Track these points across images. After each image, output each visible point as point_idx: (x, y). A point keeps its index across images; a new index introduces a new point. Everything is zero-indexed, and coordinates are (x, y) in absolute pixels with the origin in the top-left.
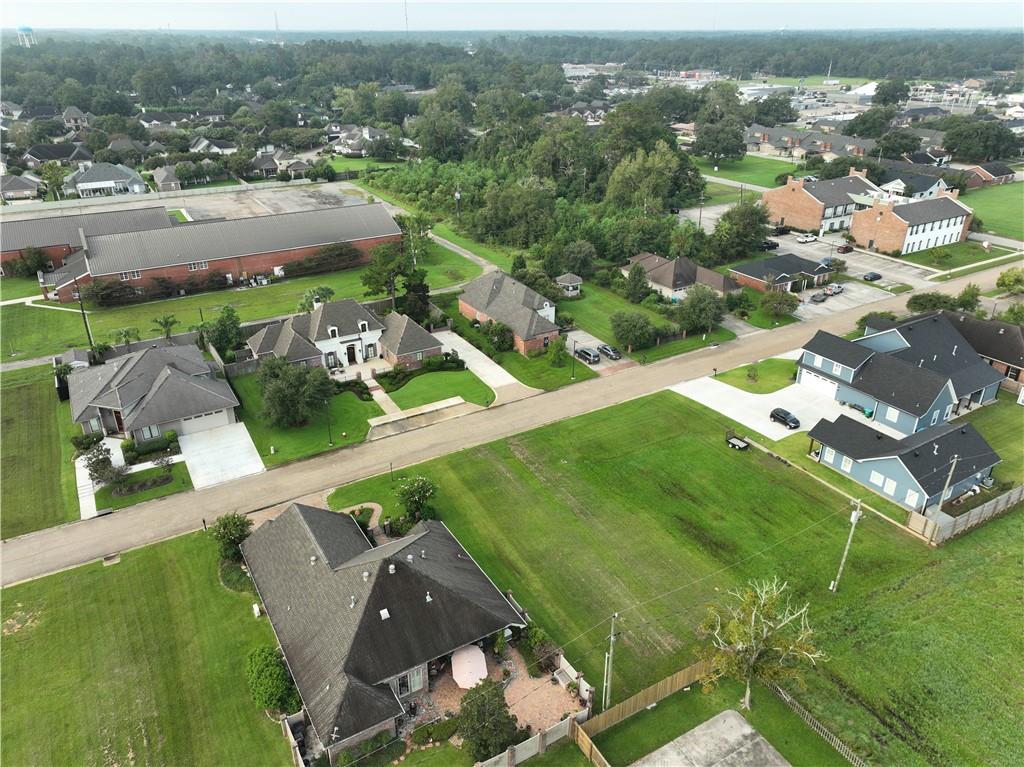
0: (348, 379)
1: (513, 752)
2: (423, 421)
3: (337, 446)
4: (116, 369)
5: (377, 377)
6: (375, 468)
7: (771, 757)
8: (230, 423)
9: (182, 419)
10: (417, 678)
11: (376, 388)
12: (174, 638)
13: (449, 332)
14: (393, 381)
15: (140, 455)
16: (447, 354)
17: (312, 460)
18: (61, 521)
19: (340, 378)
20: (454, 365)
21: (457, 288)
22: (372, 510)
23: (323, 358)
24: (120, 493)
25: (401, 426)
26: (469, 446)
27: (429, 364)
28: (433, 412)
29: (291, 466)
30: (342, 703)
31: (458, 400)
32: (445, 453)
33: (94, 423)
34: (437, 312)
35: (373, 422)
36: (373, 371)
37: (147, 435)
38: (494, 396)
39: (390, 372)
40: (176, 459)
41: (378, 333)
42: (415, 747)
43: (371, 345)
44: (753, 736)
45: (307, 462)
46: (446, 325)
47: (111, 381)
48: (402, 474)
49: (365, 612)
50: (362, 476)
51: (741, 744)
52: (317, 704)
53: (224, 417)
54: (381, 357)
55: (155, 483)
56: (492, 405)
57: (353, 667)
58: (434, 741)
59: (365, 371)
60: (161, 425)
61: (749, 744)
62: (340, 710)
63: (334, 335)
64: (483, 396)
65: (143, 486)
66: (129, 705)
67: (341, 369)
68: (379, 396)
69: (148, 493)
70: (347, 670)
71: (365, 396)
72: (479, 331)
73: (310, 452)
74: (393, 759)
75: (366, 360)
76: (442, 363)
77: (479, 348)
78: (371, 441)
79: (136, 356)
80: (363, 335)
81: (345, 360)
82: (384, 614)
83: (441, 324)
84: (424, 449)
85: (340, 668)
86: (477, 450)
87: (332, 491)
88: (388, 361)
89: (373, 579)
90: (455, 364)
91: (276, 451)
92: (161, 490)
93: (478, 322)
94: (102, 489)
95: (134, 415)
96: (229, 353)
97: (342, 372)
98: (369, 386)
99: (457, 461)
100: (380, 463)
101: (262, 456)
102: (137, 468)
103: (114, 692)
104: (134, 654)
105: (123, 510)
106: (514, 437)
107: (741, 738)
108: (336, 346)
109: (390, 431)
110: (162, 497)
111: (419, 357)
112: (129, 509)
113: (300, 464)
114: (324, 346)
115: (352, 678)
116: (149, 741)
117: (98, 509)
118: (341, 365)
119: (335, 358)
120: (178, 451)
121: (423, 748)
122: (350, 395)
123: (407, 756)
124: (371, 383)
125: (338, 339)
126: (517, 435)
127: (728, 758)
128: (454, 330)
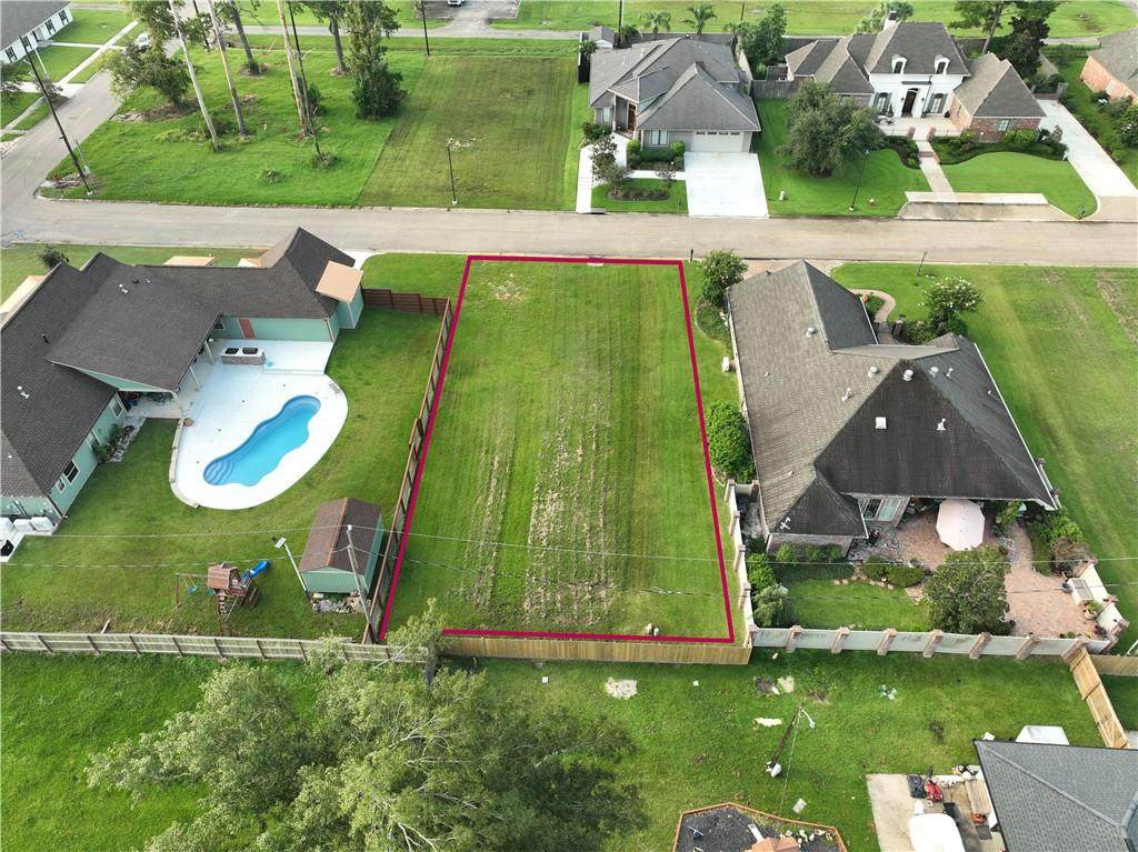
0: (896, 133)
1: (987, 640)
2: (979, 214)
3: (859, 213)
4: (642, 56)
5: (935, 141)
6: (900, 253)
8: (743, 151)
9: (695, 131)
10: (892, 507)
11: (928, 155)
12: (638, 359)
13: (1055, 102)
14: (955, 150)
15: (643, 160)
16: (1045, 132)
17: (825, 221)
18: (558, 207)
19: (888, 130)
20: (1050, 149)
21: (1090, 40)
22: (883, 302)
23: (873, 97)
24: (615, 196)
25: (947, 211)
26: (1033, 263)
27: (1013, 139)
28: (998, 205)
29: (798, 221)
30: (802, 496)
31: (1040, 198)
32: (997, 262)
33: (607, 112)
34: (1048, 69)
35: (912, 196)
36: (933, 130)
37: (655, 141)
38: (1095, 208)
39: (954, 138)
40: (678, 176)
41: (958, 80)
42: (864, 578)
43: (939, 96)
45: (817, 222)
46: (1055, 91)
47: (635, 68)
48: (932, 272)
49: (859, 411)
50: (881, 257)
52: (773, 486)
53: (740, 141)
54: (947, 115)
55: (651, 196)
56: (1087, 219)
57: (824, 465)
58: (887, 582)
59: (920, 130)
60: (672, 132)
62: (798, 502)
63: (897, 70)
64: (1079, 203)
65: (639, 196)
66: (587, 405)
67: (889, 119)
68: (930, 165)
69: (642, 205)
70: (817, 464)
71: (911, 161)
72: (1102, 111)
73: (825, 211)
74: (836, 578)
75: (925, 114)
76: (1033, 143)
77: (1095, 135)
78: (902, 220)
79: (667, 44)
80: (936, 79)
81: (898, 107)
82: (881, 422)
83: (1047, 89)
84: (970, 250)
85: (811, 458)
86: (1046, 272)
87: (839, 264)
88: (954, 123)
89: (881, 378)
90: (1052, 148)
91: (785, 199)
92: (657, 205)
93: (1105, 96)
94: (600, 187)
95: (648, 113)
96: (761, 67)
97: (890, 123)
98: (920, 150)
99: (1012, 277)
100: (907, 250)
101: (769, 200)
102: (638, 174)
103: (576, 388)
104: (600, 360)
105: (615, 215)
106: (1109, 270)
108: (893, 86)
109: (930, 213)
110: (654, 213)
111: (1003, 126)
112: (620, 215)
113: (810, 221)
114: (879, 83)
115: (821, 475)
116: (598, 447)
117: (593, 206)
118: (891, 113)
119: (887, 102)
120: (681, 168)
121: (872, 583)
122: (892, 156)
123: (851, 582)
124: (925, 146)
125: (902, 77)
126: (1115, 270)
128: (1064, 101)
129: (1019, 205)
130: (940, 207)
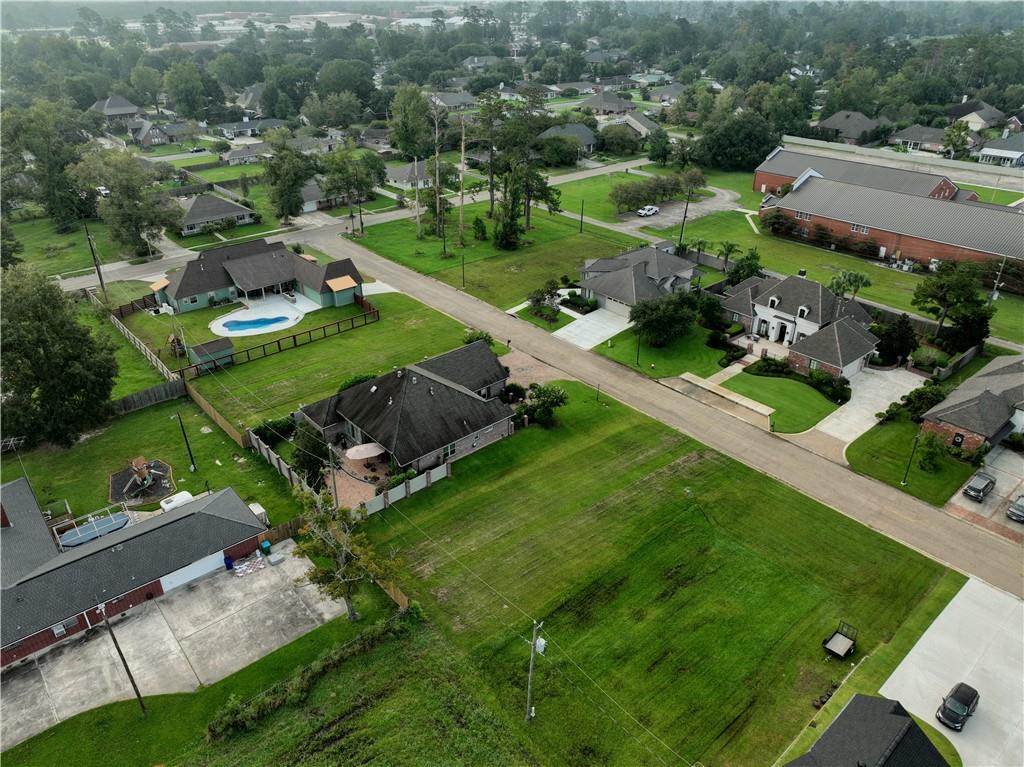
0: (740, 344)
2: (711, 400)
3: (638, 369)
5: (763, 358)
7: (299, 629)
9: (607, 296)
11: (744, 363)
13: (924, 379)
15: (572, 303)
16: (843, 380)
17: (612, 364)
20: (830, 392)
23: (757, 321)
24: (532, 312)
25: (692, 390)
28: (733, 402)
31: (768, 411)
32: (661, 420)
40: (577, 316)
41: (815, 327)
43: (803, 335)
44: (323, 620)
45: (608, 362)
48: (611, 404)
51: (314, 611)
56: (778, 434)
59: (757, 348)
60: (596, 293)
61: (312, 616)
63: (772, 306)
65: (542, 316)
68: (735, 369)
71: (726, 362)
73: (620, 360)
75: (789, 345)
78: (657, 382)
82: (374, 389)
90: (833, 391)
91: (611, 346)
92: (544, 323)
95: (591, 279)
98: (744, 359)
101: (602, 344)
102: (560, 308)
106: (719, 454)
107: (319, 612)
108: (771, 317)
111: (814, 366)
112: (522, 321)
115: (336, 398)
117: (517, 313)
118: (768, 337)
119: (767, 328)
120: (585, 313)
122: (719, 355)
124: (750, 358)
126: (725, 456)
127: (301, 602)
129: (747, 408)
130: (693, 387)
